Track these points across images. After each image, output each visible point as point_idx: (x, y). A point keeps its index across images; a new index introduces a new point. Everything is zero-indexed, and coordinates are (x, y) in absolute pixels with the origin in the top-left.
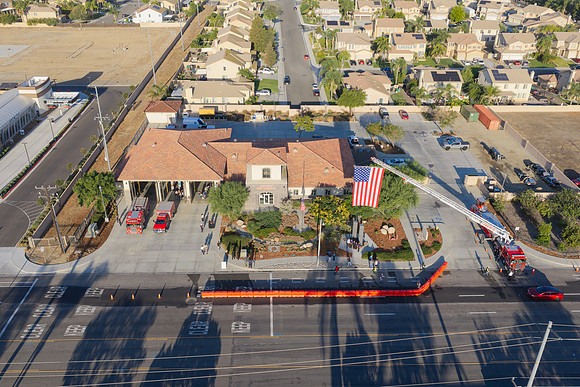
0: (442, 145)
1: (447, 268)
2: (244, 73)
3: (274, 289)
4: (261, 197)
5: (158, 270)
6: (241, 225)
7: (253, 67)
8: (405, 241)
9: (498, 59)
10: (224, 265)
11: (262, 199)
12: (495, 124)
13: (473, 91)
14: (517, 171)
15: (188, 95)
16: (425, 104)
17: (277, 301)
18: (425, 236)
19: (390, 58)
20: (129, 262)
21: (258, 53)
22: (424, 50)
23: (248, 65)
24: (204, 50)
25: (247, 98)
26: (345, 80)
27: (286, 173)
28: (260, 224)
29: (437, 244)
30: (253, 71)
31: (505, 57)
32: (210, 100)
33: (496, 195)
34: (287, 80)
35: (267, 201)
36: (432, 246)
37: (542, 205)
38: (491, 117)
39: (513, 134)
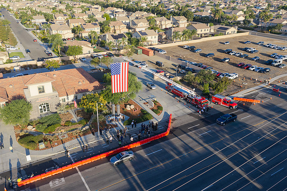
4: (40, 108)
6: (31, 129)
10: (29, 158)
16: (114, 50)
17: (82, 169)
18: (152, 105)
22: (99, 31)
28: (46, 124)
29: (160, 107)
31: (138, 30)
36: (158, 109)
37: (197, 77)
38: (149, 50)
39: (161, 56)
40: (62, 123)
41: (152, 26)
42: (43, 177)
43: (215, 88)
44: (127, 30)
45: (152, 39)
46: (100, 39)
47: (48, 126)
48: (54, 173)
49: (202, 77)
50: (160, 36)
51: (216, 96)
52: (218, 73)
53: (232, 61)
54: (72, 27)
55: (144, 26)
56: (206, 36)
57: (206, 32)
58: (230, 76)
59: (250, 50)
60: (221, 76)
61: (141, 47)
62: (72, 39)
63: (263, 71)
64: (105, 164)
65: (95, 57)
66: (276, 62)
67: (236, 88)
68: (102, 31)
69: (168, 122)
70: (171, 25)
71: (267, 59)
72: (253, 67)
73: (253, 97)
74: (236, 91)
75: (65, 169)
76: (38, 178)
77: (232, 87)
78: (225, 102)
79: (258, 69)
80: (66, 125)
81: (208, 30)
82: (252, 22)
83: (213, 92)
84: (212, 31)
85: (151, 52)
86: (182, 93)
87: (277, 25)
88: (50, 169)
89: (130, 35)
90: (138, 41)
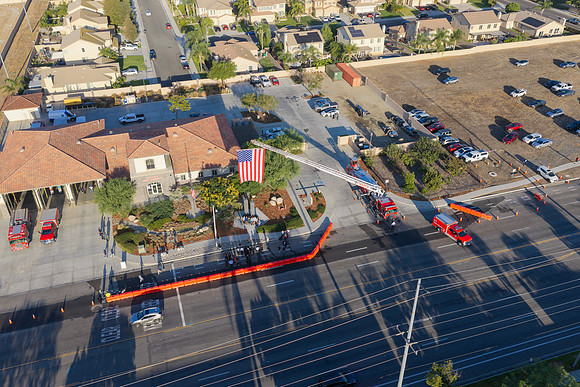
0: (313, 108)
1: (332, 228)
2: (105, 52)
3: (178, 280)
4: (149, 188)
5: (55, 283)
6: (133, 220)
7: (114, 45)
8: (293, 209)
9: (352, 12)
10: (123, 266)
11: (150, 190)
12: (357, 81)
13: (334, 50)
14: (381, 125)
15: (48, 84)
16: (292, 68)
17: (183, 291)
18: (310, 201)
19: (252, 21)
20: (21, 280)
21: (116, 27)
22: (284, 10)
23: (108, 43)
24: (55, 29)
25: (114, 81)
26: (212, 50)
27: (170, 161)
28: (153, 216)
29: (321, 207)
30: (115, 48)
31: (359, 10)
32: (74, 87)
33: (365, 151)
34: (153, 55)
35: (155, 191)
36: (317, 209)
37: (405, 155)
38: (353, 74)
39: (374, 89)
40: (174, 217)
47: (156, 219)
50: (394, 34)
57: (492, 29)
58: (470, 156)
59: (558, 89)
60: (457, 153)
61: (343, 66)
62: (232, 29)
65: (256, 82)
67: (470, 181)
68: (289, 11)
70: (431, 1)
72: (531, 138)
77: (464, 179)
80: (179, 220)
81: (495, 26)
90: (341, 51)
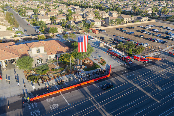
3: (59, 89)
4: (37, 61)
10: (34, 87)
14: (110, 41)
23: (9, 27)
36: (103, 63)
37: (125, 46)
38: (96, 30)
39: (103, 34)
40: (50, 69)
41: (97, 16)
42: (43, 96)
43: (136, 52)
44: (82, 19)
45: (98, 24)
46: (67, 24)
47: (42, 71)
48: (49, 95)
49: (128, 45)
50: (102, 22)
51: (136, 56)
52: (137, 44)
53: (145, 37)
54: (50, 17)
55: (92, 16)
56: (129, 22)
57: (129, 20)
58: (144, 45)
59: (155, 31)
60: (139, 45)
61: (91, 29)
62: (50, 24)
63: (163, 43)
64: (75, 91)
65: (65, 34)
66: (171, 37)
67: (147, 52)
68: (67, 19)
69: (109, 70)
70: (108, 16)
71: (165, 36)
72: (157, 40)
73: (157, 56)
74: (148, 53)
75: (54, 93)
76: (40, 97)
77: (145, 51)
78: (141, 59)
79: (161, 41)
80: (52, 70)
81: (130, 19)
82: (157, 15)
83: (134, 54)
84: (133, 19)
85: (97, 32)
86: (116, 54)
87: (172, 16)
88: (46, 93)
89: (84, 22)
90: (89, 25)
